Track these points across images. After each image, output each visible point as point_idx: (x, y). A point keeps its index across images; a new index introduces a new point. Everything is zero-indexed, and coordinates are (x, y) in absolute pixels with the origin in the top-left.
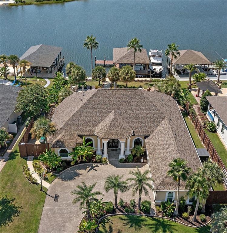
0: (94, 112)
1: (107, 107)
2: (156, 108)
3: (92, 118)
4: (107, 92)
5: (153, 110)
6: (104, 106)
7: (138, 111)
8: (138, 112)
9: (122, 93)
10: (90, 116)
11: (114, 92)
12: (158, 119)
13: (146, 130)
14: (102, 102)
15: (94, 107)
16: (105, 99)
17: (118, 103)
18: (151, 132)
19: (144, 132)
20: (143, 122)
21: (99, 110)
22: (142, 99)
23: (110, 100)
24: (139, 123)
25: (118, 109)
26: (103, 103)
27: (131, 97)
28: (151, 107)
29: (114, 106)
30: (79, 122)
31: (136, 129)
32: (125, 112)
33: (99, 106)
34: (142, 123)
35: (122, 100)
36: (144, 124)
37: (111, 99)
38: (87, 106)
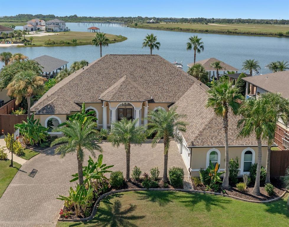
0: (100, 78)
1: (117, 72)
2: (181, 74)
3: (97, 84)
4: (118, 57)
5: (177, 75)
6: (112, 71)
7: (158, 76)
8: (158, 78)
9: (136, 59)
10: (94, 82)
11: (126, 57)
12: (184, 85)
13: (169, 96)
14: (110, 67)
15: (100, 73)
16: (114, 65)
17: (131, 69)
18: (177, 98)
19: (166, 99)
20: (165, 87)
21: (105, 76)
22: (162, 65)
23: (121, 66)
24: (160, 89)
25: (131, 75)
26: (112, 68)
27: (148, 63)
28: (175, 73)
29: (127, 71)
30: (78, 87)
31: (155, 96)
32: (141, 78)
33: (106, 71)
34: (163, 89)
35: (136, 65)
36: (166, 89)
37: (122, 64)
38: (90, 72)
